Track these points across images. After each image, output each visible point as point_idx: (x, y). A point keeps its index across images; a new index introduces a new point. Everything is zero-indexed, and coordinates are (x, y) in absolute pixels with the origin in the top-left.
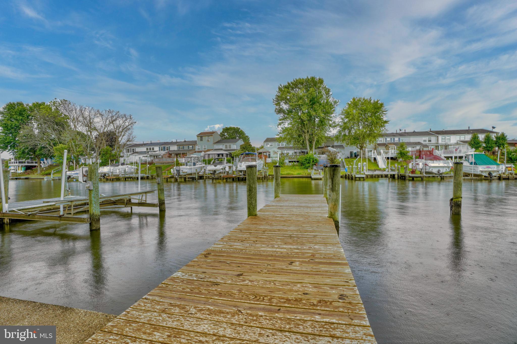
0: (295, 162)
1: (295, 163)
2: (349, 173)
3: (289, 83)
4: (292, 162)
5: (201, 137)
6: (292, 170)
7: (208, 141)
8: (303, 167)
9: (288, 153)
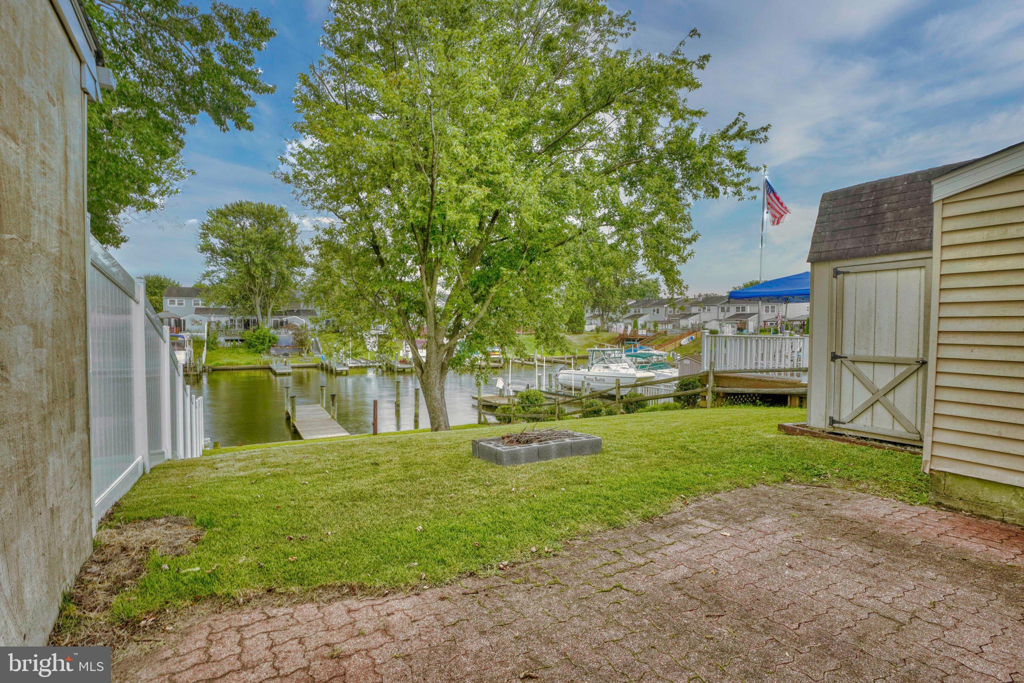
0: (237, 340)
1: (237, 343)
2: (327, 363)
4: (232, 340)
6: (233, 355)
8: (253, 349)
9: (219, 322)
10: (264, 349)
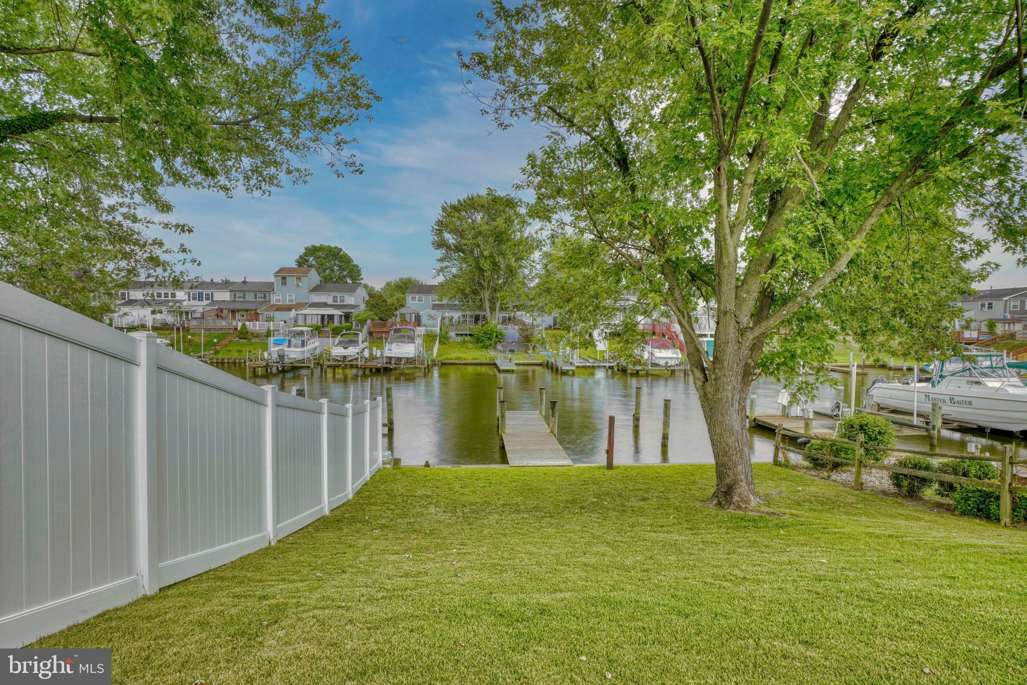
0: (466, 335)
1: (466, 338)
2: (553, 360)
3: (459, 201)
4: (462, 335)
5: (284, 278)
6: (462, 350)
7: (298, 286)
8: (480, 345)
9: (452, 317)
10: (491, 345)
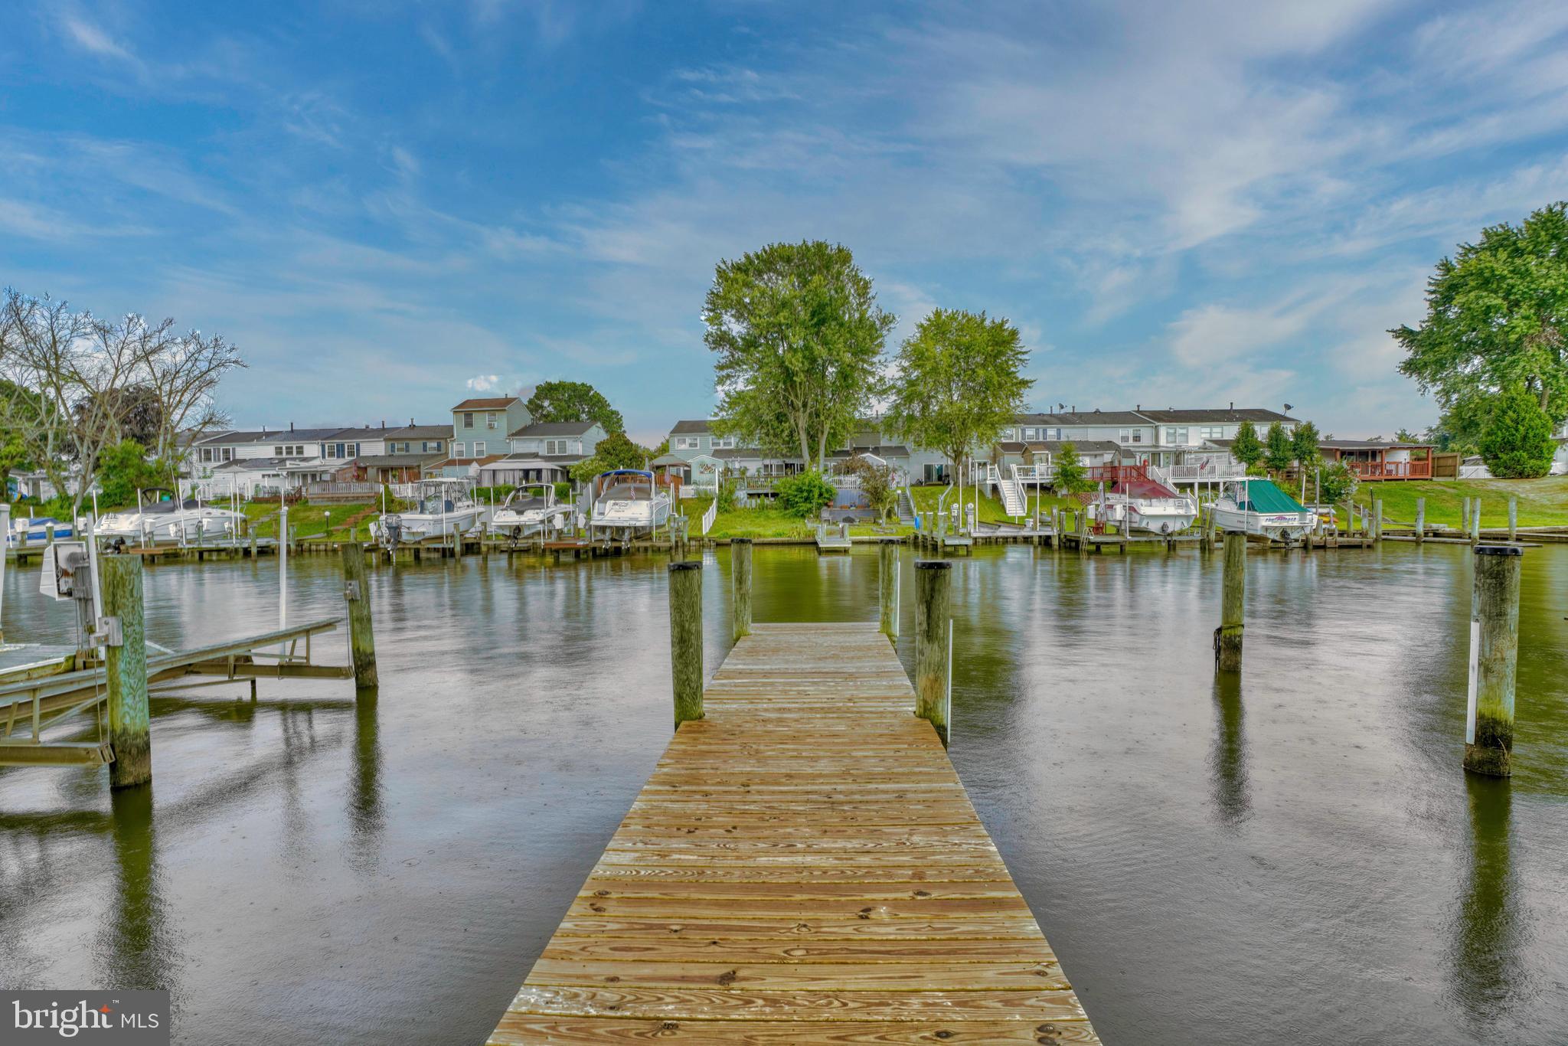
0: (766, 495)
1: (768, 501)
2: (926, 533)
3: (747, 257)
4: (759, 495)
5: (469, 415)
6: (757, 521)
7: (491, 427)
8: (791, 511)
9: (746, 469)
